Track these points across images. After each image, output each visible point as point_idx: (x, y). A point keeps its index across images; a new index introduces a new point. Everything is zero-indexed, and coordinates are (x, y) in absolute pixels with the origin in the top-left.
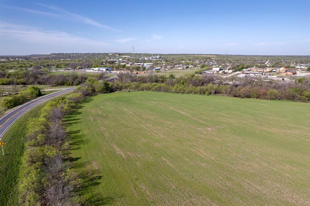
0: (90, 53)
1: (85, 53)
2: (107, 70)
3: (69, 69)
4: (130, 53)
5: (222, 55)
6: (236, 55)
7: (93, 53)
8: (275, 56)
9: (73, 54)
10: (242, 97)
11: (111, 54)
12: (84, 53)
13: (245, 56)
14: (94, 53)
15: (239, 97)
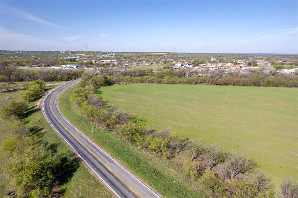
0: (39, 51)
1: (33, 51)
2: (77, 67)
3: (35, 67)
4: (83, 51)
5: (171, 53)
6: (182, 53)
7: (42, 51)
8: (215, 54)
9: (19, 51)
10: (222, 85)
11: (63, 52)
12: (31, 51)
13: (190, 53)
14: (44, 51)
15: (220, 85)
